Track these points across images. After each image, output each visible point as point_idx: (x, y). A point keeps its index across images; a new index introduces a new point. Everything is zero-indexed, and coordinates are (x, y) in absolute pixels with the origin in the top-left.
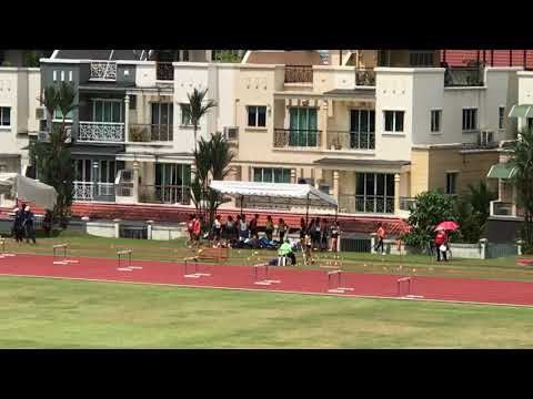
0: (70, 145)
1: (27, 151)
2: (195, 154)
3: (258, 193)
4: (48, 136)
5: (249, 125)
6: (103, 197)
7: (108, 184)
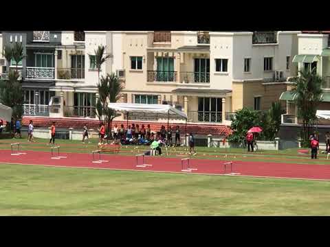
0: (21, 82)
2: (99, 86)
3: (138, 110)
5: (132, 68)
6: (42, 114)
7: (45, 106)
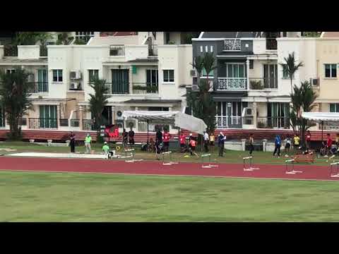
0: (212, 93)
1: (185, 98)
2: (292, 96)
3: (333, 119)
4: (198, 88)
5: (326, 76)
6: (235, 125)
7: (237, 117)
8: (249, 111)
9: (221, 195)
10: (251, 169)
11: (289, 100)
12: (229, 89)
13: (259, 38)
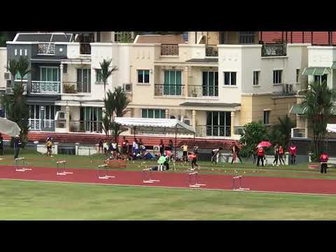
2: (105, 101)
3: (145, 125)
4: (12, 91)
5: (139, 82)
6: (47, 129)
7: (50, 120)
8: (62, 115)
9: (35, 199)
10: (65, 173)
11: (102, 105)
12: (43, 93)
13: (73, 43)
